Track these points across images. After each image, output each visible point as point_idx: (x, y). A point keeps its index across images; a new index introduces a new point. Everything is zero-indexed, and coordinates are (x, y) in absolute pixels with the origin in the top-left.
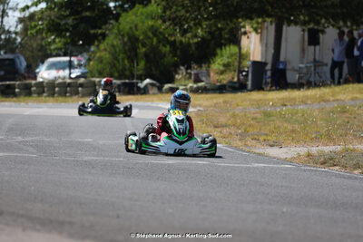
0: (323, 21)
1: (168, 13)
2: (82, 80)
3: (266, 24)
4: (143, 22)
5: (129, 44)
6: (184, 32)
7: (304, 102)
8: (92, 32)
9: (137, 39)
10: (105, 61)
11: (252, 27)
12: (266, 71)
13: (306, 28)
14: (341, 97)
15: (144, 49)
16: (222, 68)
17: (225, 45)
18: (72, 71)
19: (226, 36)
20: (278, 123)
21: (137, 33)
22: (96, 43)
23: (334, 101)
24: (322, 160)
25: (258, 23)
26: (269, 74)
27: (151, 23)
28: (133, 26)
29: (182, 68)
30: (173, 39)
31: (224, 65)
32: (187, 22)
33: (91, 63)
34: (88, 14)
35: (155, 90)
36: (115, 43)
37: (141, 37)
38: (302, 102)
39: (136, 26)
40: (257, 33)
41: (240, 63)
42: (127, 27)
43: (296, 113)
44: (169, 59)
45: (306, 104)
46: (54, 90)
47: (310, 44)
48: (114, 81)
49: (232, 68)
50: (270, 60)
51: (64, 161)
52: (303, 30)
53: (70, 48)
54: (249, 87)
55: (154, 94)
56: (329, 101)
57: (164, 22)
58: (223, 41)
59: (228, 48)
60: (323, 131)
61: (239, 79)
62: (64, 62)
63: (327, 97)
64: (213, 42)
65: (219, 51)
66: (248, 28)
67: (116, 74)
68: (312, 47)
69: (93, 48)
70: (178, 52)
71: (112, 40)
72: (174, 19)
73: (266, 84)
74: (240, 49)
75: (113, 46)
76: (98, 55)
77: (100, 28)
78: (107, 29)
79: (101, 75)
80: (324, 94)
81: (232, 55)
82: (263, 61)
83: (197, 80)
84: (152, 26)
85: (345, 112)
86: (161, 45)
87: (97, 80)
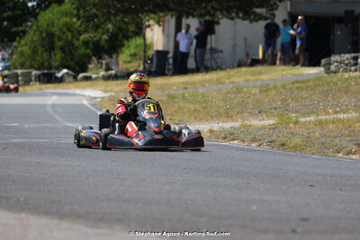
0: (218, 13)
1: (81, 12)
2: (6, 72)
3: (167, 18)
4: (59, 19)
5: (47, 39)
6: (97, 27)
7: (203, 84)
8: (14, 29)
9: (51, 35)
10: (26, 55)
11: (155, 20)
12: (168, 59)
14: (235, 79)
15: (60, 43)
16: (129, 59)
17: (131, 37)
19: (133, 29)
20: (182, 104)
21: (53, 30)
22: (18, 39)
23: (230, 83)
24: (223, 135)
25: (160, 17)
26: (171, 61)
27: (66, 19)
28: (50, 23)
29: (94, 58)
31: (131, 55)
33: (14, 56)
34: (9, 13)
35: (71, 79)
36: (35, 38)
37: (57, 33)
39: (53, 23)
40: (160, 25)
41: (145, 52)
42: (45, 24)
44: (82, 51)
45: (205, 86)
48: (34, 72)
49: (138, 57)
50: (171, 49)
55: (70, 82)
56: (224, 83)
57: (79, 19)
58: (130, 34)
59: (134, 40)
60: (221, 110)
61: (144, 67)
63: (223, 80)
64: (120, 35)
65: (126, 43)
66: (151, 22)
67: (36, 66)
69: (15, 44)
70: (91, 46)
71: (32, 36)
73: (169, 70)
74: (145, 39)
75: (33, 41)
76: (19, 49)
77: (21, 25)
78: (26, 26)
79: (22, 66)
80: (221, 77)
81: (137, 47)
82: (166, 49)
83: (108, 69)
84: (66, 24)
85: (239, 92)
86: (74, 39)
87: (19, 71)
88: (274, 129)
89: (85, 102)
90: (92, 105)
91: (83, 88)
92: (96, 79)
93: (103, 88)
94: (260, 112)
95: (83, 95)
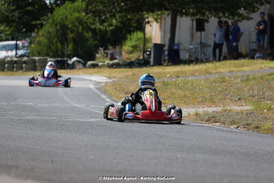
0: (207, 13)
1: (90, 7)
2: (25, 59)
3: (164, 16)
4: (71, 15)
5: (61, 31)
6: (102, 22)
7: (193, 74)
8: (33, 23)
9: (67, 28)
10: (42, 44)
11: (153, 18)
12: (164, 51)
13: (194, 19)
14: (221, 70)
15: (72, 35)
16: (131, 49)
17: (133, 31)
18: (18, 51)
19: (134, 25)
20: (174, 90)
21: (67, 23)
22: (36, 30)
23: (216, 73)
24: (207, 118)
25: (158, 15)
26: (166, 53)
27: (77, 15)
28: (64, 17)
29: (101, 49)
30: (93, 27)
31: (133, 47)
32: (104, 15)
33: (33, 45)
34: (30, 8)
35: (81, 66)
36: (50, 30)
37: (70, 26)
38: (192, 74)
39: (66, 17)
40: (157, 22)
41: (145, 45)
42: (59, 19)
43: (187, 83)
44: (91, 42)
45: (194, 75)
46: (4, 66)
47: (197, 30)
48: (49, 60)
49: (138, 49)
50: (167, 43)
51: (11, 119)
52: (192, 20)
53: (16, 34)
54: (152, 63)
55: (80, 69)
56: (211, 73)
57: (87, 14)
58: (132, 29)
59: (135, 34)
60: (207, 96)
61: (144, 57)
62: (12, 45)
63: (211, 71)
64: (124, 29)
65: (128, 36)
66: (150, 19)
67: (51, 54)
68: (199, 33)
69: (33, 34)
70: (98, 37)
71: (48, 28)
72: (94, 12)
73: (165, 61)
74: (144, 34)
75: (49, 33)
76: (37, 39)
77: (39, 20)
78: (44, 20)
79: (39, 54)
80: (208, 68)
81: (138, 39)
82: (162, 43)
83: (113, 58)
84: (78, 18)
85: (224, 82)
86: (85, 32)
87: (37, 58)
88: (250, 114)
89: (92, 86)
90: (97, 89)
91: (91, 74)
92: (102, 66)
93: (107, 75)
94: (239, 99)
95: (91, 80)
